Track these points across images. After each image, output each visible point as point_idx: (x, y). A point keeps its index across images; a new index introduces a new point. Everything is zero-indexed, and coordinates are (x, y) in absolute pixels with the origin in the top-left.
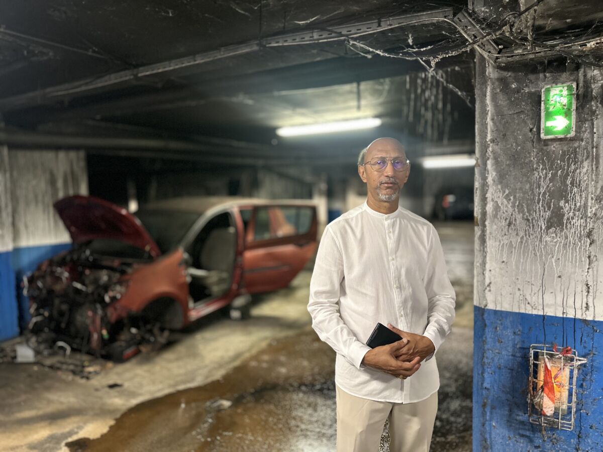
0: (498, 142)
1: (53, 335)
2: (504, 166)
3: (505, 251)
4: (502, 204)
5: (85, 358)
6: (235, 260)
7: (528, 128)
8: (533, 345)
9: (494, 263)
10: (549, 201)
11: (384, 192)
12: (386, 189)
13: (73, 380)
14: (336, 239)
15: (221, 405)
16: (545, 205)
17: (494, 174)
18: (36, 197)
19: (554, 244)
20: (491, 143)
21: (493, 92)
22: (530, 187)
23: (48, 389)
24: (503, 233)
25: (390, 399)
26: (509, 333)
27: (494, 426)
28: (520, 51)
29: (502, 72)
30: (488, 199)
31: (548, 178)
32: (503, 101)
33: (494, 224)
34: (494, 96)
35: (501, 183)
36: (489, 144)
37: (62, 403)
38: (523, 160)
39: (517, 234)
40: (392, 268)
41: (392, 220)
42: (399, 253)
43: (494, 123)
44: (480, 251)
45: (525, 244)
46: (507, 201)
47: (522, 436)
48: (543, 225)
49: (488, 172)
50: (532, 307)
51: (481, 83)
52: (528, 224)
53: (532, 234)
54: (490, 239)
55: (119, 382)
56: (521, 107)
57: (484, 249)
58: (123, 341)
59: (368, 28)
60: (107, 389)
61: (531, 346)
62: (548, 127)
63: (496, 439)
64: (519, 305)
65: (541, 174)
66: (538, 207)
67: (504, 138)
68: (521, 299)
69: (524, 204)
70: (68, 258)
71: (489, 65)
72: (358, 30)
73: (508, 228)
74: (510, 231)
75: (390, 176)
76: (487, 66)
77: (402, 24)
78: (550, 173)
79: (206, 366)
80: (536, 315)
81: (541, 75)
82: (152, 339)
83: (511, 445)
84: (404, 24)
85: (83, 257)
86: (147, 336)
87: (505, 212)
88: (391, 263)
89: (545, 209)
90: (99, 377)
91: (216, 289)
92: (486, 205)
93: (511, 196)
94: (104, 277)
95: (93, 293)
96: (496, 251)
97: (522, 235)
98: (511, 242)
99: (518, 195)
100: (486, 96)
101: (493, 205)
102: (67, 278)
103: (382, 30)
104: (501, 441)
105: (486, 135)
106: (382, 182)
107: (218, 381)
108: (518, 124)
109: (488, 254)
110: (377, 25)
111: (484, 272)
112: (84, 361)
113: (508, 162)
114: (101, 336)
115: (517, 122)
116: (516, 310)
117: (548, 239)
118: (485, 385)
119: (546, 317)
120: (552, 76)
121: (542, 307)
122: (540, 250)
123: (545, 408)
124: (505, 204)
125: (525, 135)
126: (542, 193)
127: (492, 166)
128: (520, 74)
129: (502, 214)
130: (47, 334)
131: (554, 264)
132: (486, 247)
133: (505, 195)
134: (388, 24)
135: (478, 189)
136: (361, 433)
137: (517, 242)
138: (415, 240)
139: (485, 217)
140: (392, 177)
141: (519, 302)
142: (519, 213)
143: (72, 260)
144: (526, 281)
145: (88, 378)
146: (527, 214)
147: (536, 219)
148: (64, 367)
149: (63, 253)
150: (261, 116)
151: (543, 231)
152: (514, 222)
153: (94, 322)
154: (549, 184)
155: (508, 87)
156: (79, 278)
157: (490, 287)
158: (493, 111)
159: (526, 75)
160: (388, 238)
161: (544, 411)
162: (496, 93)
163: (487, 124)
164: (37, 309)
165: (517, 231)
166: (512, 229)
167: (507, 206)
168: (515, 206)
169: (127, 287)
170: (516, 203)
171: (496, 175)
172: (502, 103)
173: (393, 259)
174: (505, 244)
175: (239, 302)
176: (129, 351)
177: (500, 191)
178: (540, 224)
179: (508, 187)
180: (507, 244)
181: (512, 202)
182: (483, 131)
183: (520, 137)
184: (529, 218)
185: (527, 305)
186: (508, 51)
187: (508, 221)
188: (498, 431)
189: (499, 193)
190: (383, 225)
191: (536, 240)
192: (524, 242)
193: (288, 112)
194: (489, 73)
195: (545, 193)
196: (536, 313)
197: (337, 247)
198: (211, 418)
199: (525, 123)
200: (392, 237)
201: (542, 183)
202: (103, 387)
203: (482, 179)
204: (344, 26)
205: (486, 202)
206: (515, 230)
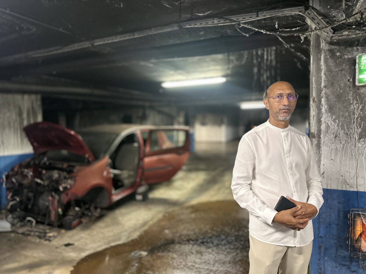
0: (329, 87)
1: (23, 213)
2: (332, 102)
3: (333, 153)
4: (331, 125)
5: (47, 227)
6: (139, 163)
7: (347, 79)
8: (352, 209)
9: (326, 160)
10: (360, 122)
11: (282, 115)
12: (283, 113)
13: (40, 242)
14: (250, 144)
15: (141, 255)
16: (358, 125)
17: (326, 106)
18: (9, 123)
19: (363, 148)
20: (324, 88)
21: (325, 57)
22: (349, 115)
23: (24, 248)
24: (332, 142)
25: (287, 244)
26: (336, 202)
27: (326, 260)
28: (346, 33)
29: (331, 46)
30: (322, 122)
31: (359, 109)
32: (331, 63)
33: (326, 137)
34: (326, 60)
35: (330, 112)
36: (323, 89)
37: (35, 257)
38: (344, 98)
39: (341, 143)
40: (288, 162)
41: (286, 133)
42: (291, 153)
43: (326, 77)
44: (317, 153)
45: (345, 148)
46: (334, 123)
47: (344, 265)
48: (357, 137)
49: (322, 105)
50: (350, 186)
51: (317, 52)
52: (347, 136)
53: (350, 143)
54: (323, 146)
55: (71, 242)
56: (343, 67)
57: (319, 152)
58: (71, 215)
59: (250, 18)
60: (64, 247)
61: (351, 210)
62: (360, 78)
63: (328, 268)
64: (342, 186)
65: (355, 107)
66: (353, 127)
67: (332, 85)
68: (343, 181)
69: (345, 125)
70: (32, 163)
71: (323, 42)
72: (243, 19)
73: (335, 139)
74: (336, 141)
75: (286, 105)
76: (321, 42)
77: (273, 16)
78: (361, 106)
79: (126, 231)
80: (352, 191)
81: (355, 48)
82: (90, 214)
83: (337, 271)
84: (273, 15)
85: (43, 162)
86: (86, 212)
87: (333, 129)
88: (286, 159)
89: (357, 127)
90: (57, 240)
91: (127, 182)
92: (321, 125)
93: (337, 120)
94: (56, 175)
95: (48, 185)
96: (327, 153)
97: (344, 143)
98: (337, 147)
99: (341, 119)
100: (321, 60)
101: (325, 125)
102: (31, 176)
103: (259, 19)
104: (330, 269)
105: (321, 83)
106: (281, 109)
107: (136, 239)
108: (341, 77)
109: (322, 155)
110: (256, 16)
111: (320, 166)
112: (46, 230)
113: (335, 100)
114: (57, 212)
115: (340, 75)
116: (340, 188)
117: (360, 145)
118: (320, 235)
119: (359, 193)
120: (362, 49)
121: (356, 186)
122: (355, 152)
123: (363, 247)
124: (333, 125)
125: (345, 84)
126: (356, 118)
127: (325, 102)
128: (342, 47)
129: (331, 130)
130: (19, 212)
131: (364, 160)
132: (321, 150)
133: (333, 119)
134: (264, 15)
135: (315, 116)
136: (269, 266)
137: (340, 147)
138: (300, 145)
139: (320, 133)
140: (287, 106)
141: (342, 183)
142: (342, 130)
143: (35, 164)
144: (346, 171)
145: (49, 240)
146: (347, 130)
147: (352, 133)
148: (32, 233)
149: (28, 160)
150: (155, 74)
151: (356, 141)
152: (338, 135)
153: (53, 203)
154: (360, 113)
155: (335, 55)
156: (39, 175)
157: (324, 175)
158: (325, 69)
159: (346, 48)
160: (284, 144)
161: (361, 249)
162: (327, 58)
163: (322, 77)
164: (12, 197)
165: (340, 141)
166: (337, 140)
167: (334, 126)
168: (339, 125)
169: (75, 181)
170: (340, 124)
171: (327, 107)
172: (331, 64)
173: (288, 157)
174: (333, 149)
175: (142, 189)
176: (75, 222)
177: (330, 117)
178: (355, 137)
179: (335, 114)
180: (334, 149)
181: (337, 124)
182: (319, 81)
183: (342, 84)
184: (348, 133)
185: (347, 185)
186: (339, 33)
187: (335, 135)
188: (329, 263)
189: (329, 118)
190: (281, 136)
191: (352, 146)
192: (345, 147)
193: (172, 72)
194: (323, 46)
195: (357, 118)
196: (353, 190)
197: (251, 149)
198: (137, 263)
199: (346, 76)
200: (287, 143)
201: (356, 112)
202: (61, 246)
203: (318, 110)
204: (234, 16)
205: (321, 124)
206: (339, 140)
